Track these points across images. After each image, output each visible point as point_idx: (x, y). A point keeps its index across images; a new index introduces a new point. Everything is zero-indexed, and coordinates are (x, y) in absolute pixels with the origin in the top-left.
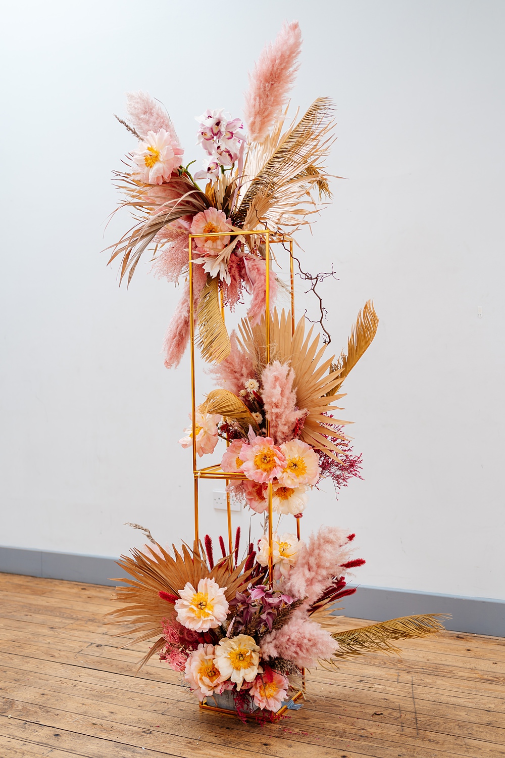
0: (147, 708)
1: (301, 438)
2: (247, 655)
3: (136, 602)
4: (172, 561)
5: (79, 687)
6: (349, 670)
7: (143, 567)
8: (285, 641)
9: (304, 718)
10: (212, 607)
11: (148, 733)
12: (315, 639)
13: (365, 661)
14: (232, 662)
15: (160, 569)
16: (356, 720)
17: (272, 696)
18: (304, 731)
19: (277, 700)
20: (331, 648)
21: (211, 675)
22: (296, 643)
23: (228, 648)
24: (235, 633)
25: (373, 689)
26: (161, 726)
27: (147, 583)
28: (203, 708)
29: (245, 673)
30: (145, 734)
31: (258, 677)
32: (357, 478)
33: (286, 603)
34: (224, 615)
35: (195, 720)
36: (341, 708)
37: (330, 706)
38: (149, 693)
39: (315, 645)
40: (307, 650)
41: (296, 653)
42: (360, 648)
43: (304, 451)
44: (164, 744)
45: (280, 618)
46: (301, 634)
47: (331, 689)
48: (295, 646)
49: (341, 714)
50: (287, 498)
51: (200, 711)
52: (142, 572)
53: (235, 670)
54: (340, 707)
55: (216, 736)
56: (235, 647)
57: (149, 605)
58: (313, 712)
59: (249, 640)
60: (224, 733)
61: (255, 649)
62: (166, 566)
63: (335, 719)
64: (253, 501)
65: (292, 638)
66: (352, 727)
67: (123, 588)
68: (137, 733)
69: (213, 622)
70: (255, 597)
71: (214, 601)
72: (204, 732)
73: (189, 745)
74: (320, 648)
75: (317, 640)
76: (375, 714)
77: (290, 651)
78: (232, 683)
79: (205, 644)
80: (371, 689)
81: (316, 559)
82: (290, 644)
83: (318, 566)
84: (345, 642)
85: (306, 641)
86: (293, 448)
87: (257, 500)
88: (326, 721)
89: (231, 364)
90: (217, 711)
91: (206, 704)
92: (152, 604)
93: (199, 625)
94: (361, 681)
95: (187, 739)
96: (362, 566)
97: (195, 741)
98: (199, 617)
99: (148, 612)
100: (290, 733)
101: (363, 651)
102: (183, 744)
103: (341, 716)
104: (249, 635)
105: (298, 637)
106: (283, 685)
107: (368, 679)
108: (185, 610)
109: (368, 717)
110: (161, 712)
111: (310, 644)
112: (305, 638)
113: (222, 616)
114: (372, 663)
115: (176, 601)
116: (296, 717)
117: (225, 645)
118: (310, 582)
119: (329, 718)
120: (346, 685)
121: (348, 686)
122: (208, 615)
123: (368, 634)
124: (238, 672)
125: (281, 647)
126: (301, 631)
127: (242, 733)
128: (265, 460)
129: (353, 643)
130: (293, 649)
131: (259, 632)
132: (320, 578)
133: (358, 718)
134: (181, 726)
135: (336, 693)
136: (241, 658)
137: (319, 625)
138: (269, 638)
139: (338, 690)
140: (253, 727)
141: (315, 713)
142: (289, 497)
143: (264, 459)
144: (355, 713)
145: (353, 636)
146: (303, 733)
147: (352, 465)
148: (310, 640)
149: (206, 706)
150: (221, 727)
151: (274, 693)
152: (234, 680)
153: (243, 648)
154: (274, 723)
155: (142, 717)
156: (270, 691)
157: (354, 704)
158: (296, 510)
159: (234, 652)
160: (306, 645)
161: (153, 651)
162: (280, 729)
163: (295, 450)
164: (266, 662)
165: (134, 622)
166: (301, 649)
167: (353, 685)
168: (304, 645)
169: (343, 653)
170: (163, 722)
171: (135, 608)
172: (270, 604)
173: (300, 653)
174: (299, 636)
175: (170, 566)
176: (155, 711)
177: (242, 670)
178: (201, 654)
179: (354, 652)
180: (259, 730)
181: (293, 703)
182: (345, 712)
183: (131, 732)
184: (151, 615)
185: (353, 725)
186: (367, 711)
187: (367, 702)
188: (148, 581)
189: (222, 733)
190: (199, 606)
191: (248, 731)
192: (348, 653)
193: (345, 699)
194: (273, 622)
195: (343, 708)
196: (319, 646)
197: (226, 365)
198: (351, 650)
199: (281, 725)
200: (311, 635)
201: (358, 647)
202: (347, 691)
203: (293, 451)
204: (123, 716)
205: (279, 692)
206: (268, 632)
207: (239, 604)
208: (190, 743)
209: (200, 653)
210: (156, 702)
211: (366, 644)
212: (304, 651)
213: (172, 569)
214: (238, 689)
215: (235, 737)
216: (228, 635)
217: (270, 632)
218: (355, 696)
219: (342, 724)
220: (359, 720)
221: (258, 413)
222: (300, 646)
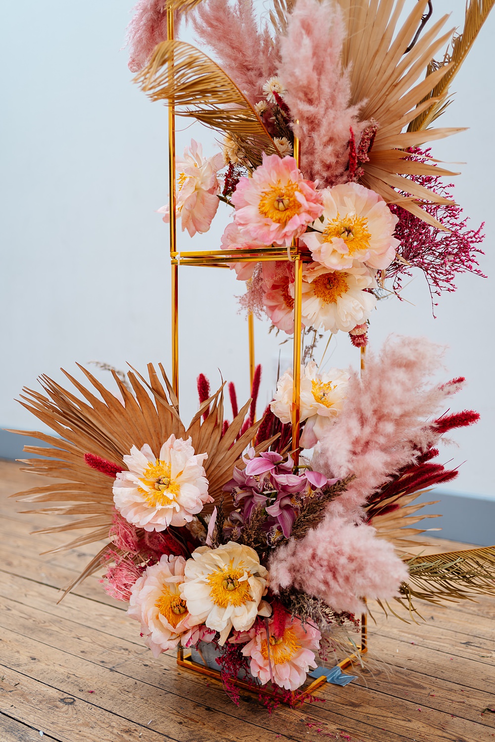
0: (93, 657)
1: (364, 181)
2: (240, 580)
3: (70, 477)
4: (118, 405)
5: (14, 612)
6: (450, 622)
7: (68, 414)
8: (306, 558)
9: (353, 705)
10: (178, 487)
11: (66, 703)
12: (361, 558)
13: (479, 610)
14: (214, 591)
15: (97, 419)
16: (449, 717)
17: (288, 661)
18: (346, 731)
19: (297, 668)
20: (392, 577)
21: (178, 612)
22: (325, 563)
23: (207, 566)
24: (221, 539)
25: (489, 660)
26: (96, 692)
27: (79, 443)
28: (183, 666)
29: (234, 612)
30: (61, 704)
31: (259, 621)
32: (474, 275)
33: (313, 488)
34: (197, 503)
35: (161, 686)
36: (423, 691)
37: (404, 685)
38: (110, 632)
39: (360, 569)
40: (347, 579)
41: (326, 583)
42: (466, 586)
43: (368, 207)
44: (82, 728)
45: (304, 516)
46: (336, 546)
47: (413, 652)
48: (324, 569)
49: (424, 702)
50: (335, 301)
51: (175, 670)
52: (67, 423)
53: (216, 607)
54: (424, 688)
55: (181, 723)
56: (222, 565)
57: (91, 484)
58: (372, 694)
59: (248, 553)
60: (197, 718)
61: (260, 572)
62: (109, 414)
63: (410, 712)
64: (276, 311)
65: (319, 552)
66: (439, 733)
67: (38, 449)
68: (50, 700)
69: (177, 515)
70: (253, 470)
71: (182, 478)
72: (163, 713)
73: (125, 735)
74: (370, 575)
75: (365, 560)
76: (489, 710)
77: (316, 578)
78: (210, 632)
79: (171, 556)
80: (485, 660)
81: (373, 400)
82: (315, 564)
83: (381, 417)
84: (436, 573)
85: (343, 560)
86: (345, 198)
87: (284, 309)
88: (392, 715)
89: (240, 51)
90: (204, 674)
91: (189, 659)
92: (96, 482)
93: (149, 518)
94: (468, 643)
95: (127, 723)
96: (472, 427)
97: (140, 728)
98: (154, 505)
99: (92, 497)
100: (318, 731)
101: (471, 591)
102: (115, 731)
103: (421, 708)
104: (249, 545)
105: (329, 551)
106: (310, 641)
107: (481, 640)
108: (129, 490)
109: (474, 714)
110: (110, 666)
111: (353, 566)
112: (342, 554)
113: (193, 505)
114: (492, 614)
115: (118, 474)
116: (337, 699)
117: (204, 560)
118: (361, 447)
119: (397, 709)
120: (441, 648)
121: (445, 649)
122: (169, 501)
123: (481, 562)
124: (222, 610)
125: (302, 571)
126: (335, 540)
127: (229, 720)
128: (281, 204)
129: (451, 576)
130: (320, 574)
131: (269, 541)
132: (382, 440)
133: (453, 715)
134: (130, 695)
135: (421, 660)
136: (231, 586)
137: (371, 531)
138: (282, 552)
139: (424, 656)
140: (254, 711)
141: (375, 696)
142: (338, 299)
143: (278, 201)
144: (448, 703)
145: (452, 564)
146: (344, 734)
147: (464, 247)
148: (351, 559)
149: (189, 663)
150: (198, 705)
151: (292, 654)
152: (212, 625)
153: (236, 568)
154: (294, 709)
155: (74, 672)
156: (285, 650)
157: (450, 685)
158: (349, 319)
159: (218, 572)
160: (344, 568)
161: (96, 563)
162: (301, 720)
163: (349, 202)
164: (274, 595)
165: (71, 512)
166: (335, 577)
167: (454, 650)
168: (340, 569)
169: (432, 592)
170: (104, 685)
171: (70, 488)
172: (285, 488)
173: (332, 583)
174: (331, 549)
175: (115, 413)
176: (103, 662)
177: (230, 609)
178: (162, 572)
179: (454, 593)
180: (263, 719)
181: (338, 672)
182: (431, 699)
183: (40, 698)
184: (99, 503)
185: (443, 729)
186: (474, 702)
187: (475, 684)
188: (80, 439)
189: (194, 717)
190: (156, 485)
191: (242, 719)
192: (442, 593)
193: (435, 675)
194: (294, 523)
195: (429, 691)
196: (369, 572)
197: (230, 53)
198: (447, 588)
199: (306, 713)
200: (354, 548)
201: (460, 585)
202: (441, 659)
203: (345, 206)
204: (47, 667)
205: (300, 653)
206: (284, 542)
207: (237, 489)
208: (128, 731)
209: (159, 571)
210: (113, 648)
211: (476, 581)
212: (341, 580)
213: (120, 420)
214: (221, 642)
215: (214, 729)
216: (208, 541)
217: (287, 543)
218: (455, 670)
219: (420, 724)
220: (455, 719)
221: (284, 139)
222: (333, 570)
